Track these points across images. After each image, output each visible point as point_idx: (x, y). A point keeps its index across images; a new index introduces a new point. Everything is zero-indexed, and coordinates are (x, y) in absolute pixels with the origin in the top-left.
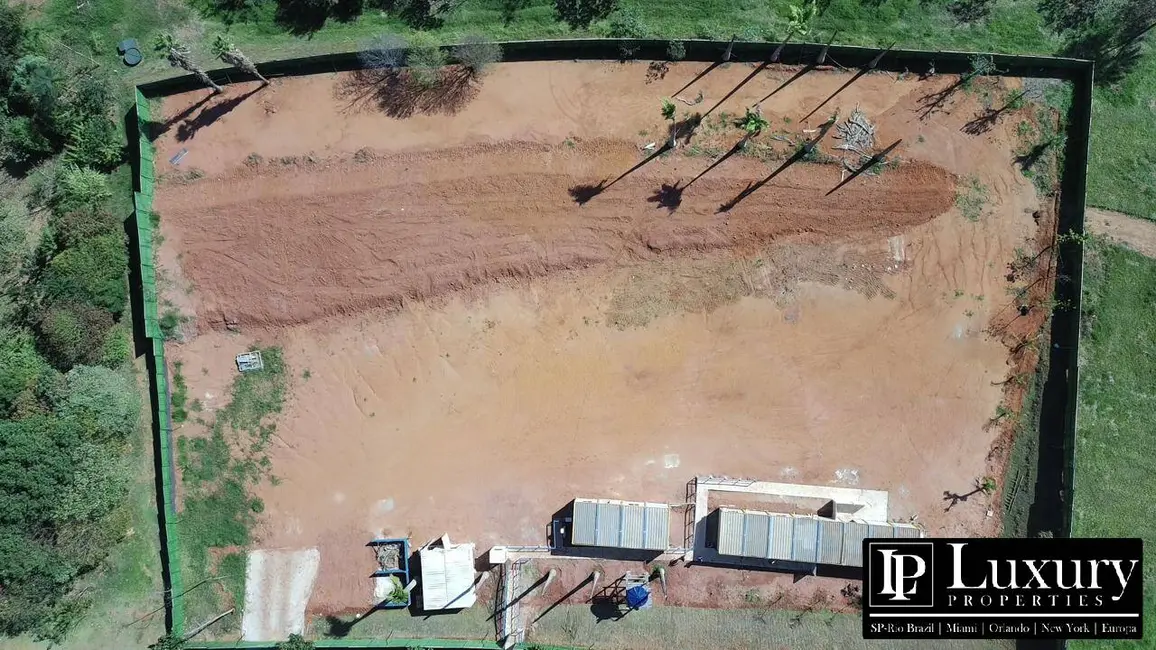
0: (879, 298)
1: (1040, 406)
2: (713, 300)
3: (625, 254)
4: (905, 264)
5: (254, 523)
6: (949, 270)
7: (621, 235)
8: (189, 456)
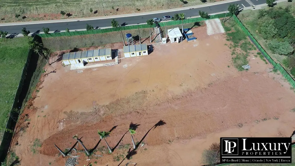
0: (68, 111)
1: (27, 93)
2: (117, 102)
3: (145, 110)
4: (60, 122)
5: (227, 37)
6: (47, 122)
7: (147, 114)
8: (251, 47)
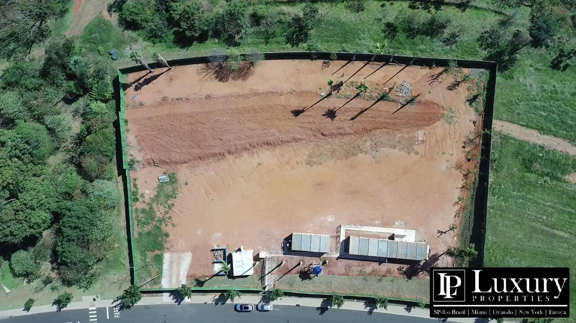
0: (412, 154)
1: (475, 197)
2: (348, 155)
3: (313, 137)
4: (423, 142)
5: (166, 242)
6: (440, 144)
7: (311, 129)
8: (139, 216)
